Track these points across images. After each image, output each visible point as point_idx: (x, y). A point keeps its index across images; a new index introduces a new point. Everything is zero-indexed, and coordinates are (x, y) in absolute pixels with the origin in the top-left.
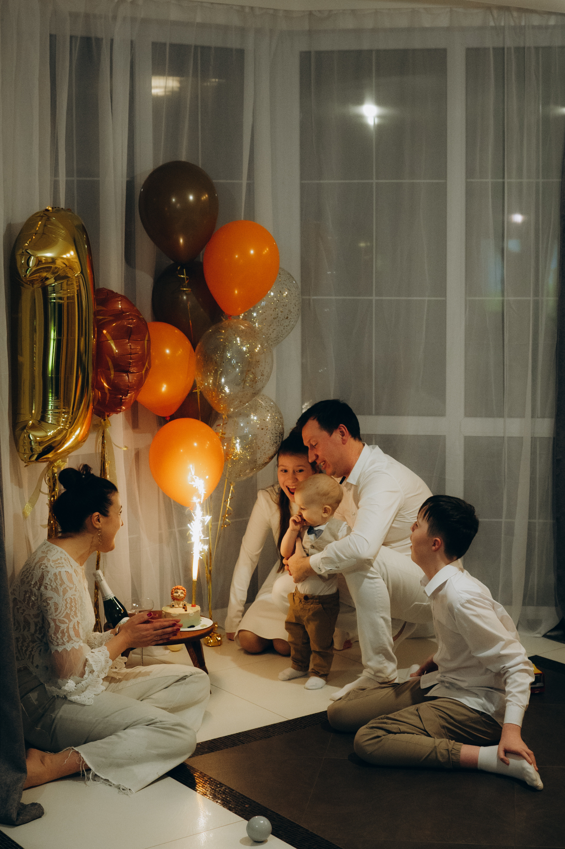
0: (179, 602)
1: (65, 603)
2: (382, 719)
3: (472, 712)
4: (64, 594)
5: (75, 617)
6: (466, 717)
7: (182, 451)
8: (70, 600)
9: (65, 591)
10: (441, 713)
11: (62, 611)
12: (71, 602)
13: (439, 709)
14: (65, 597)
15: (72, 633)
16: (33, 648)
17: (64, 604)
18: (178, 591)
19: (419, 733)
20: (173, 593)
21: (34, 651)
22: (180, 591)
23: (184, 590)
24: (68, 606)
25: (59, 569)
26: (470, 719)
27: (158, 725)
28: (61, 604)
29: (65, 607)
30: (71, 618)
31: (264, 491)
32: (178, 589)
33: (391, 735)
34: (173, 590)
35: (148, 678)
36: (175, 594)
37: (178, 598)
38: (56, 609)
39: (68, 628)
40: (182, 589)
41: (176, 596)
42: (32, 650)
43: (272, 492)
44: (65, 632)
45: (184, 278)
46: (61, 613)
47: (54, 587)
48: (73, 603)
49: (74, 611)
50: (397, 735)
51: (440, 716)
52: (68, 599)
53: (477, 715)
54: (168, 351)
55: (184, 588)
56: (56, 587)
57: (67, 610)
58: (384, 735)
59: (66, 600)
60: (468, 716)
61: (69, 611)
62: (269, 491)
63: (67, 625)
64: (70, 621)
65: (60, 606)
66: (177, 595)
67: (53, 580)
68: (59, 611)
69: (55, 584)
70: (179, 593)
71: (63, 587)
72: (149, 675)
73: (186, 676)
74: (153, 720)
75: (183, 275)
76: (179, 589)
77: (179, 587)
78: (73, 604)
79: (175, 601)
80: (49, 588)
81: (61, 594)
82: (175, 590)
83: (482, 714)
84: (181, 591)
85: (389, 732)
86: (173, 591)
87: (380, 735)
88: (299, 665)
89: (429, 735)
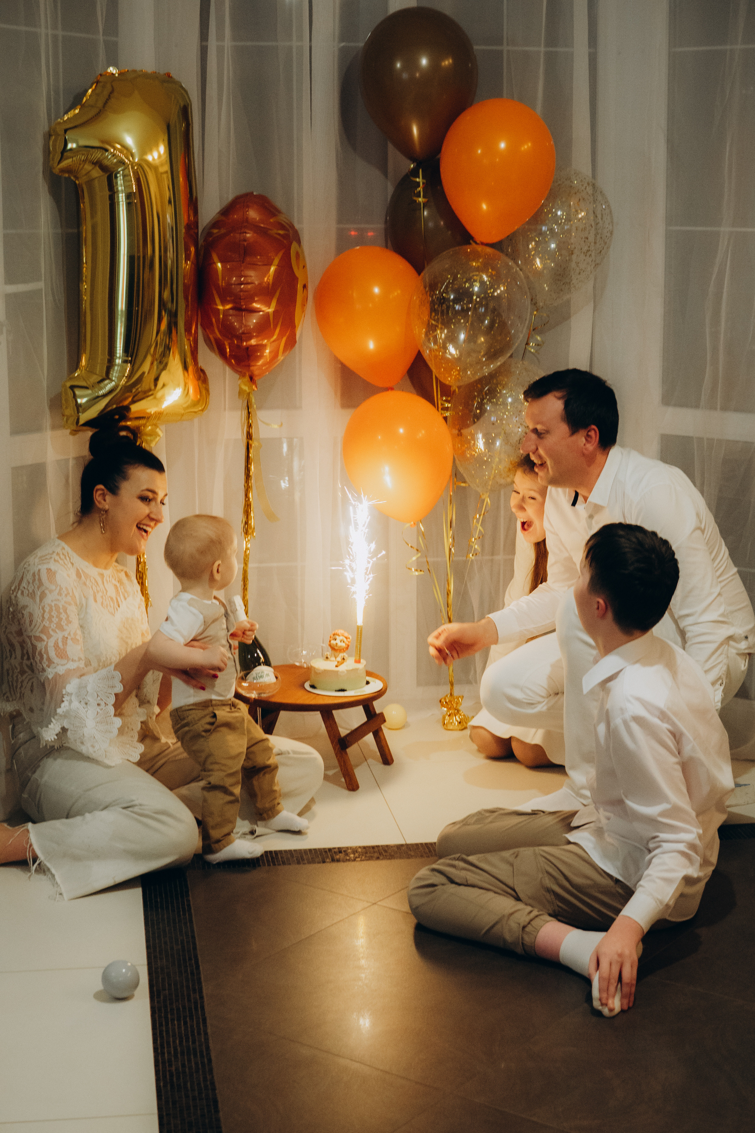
1: (42, 612)
2: (455, 859)
3: (601, 875)
4: (41, 600)
5: (57, 631)
6: (589, 882)
8: (48, 608)
9: (43, 596)
10: (551, 867)
11: (38, 624)
12: (51, 610)
13: (550, 862)
14: (42, 604)
15: (52, 653)
16: (22, 682)
17: (40, 615)
19: (505, 894)
21: (24, 687)
24: (46, 616)
25: (40, 567)
26: (596, 885)
27: (136, 809)
28: (37, 613)
29: (41, 618)
30: (51, 632)
33: (453, 885)
38: (31, 622)
39: (46, 647)
42: (22, 686)
44: (43, 653)
46: (36, 628)
47: (31, 591)
48: (54, 611)
49: (55, 622)
50: (462, 887)
51: (548, 873)
52: (46, 606)
53: (611, 883)
56: (34, 591)
57: (44, 623)
58: (443, 885)
59: (43, 609)
60: (592, 880)
61: (48, 622)
63: (45, 643)
64: (49, 637)
65: (35, 616)
67: (31, 582)
68: (33, 624)
69: (33, 588)
71: (41, 590)
74: (133, 801)
78: (54, 613)
80: (26, 592)
81: (38, 599)
83: (617, 881)
85: (452, 882)
87: (435, 882)
89: (518, 899)
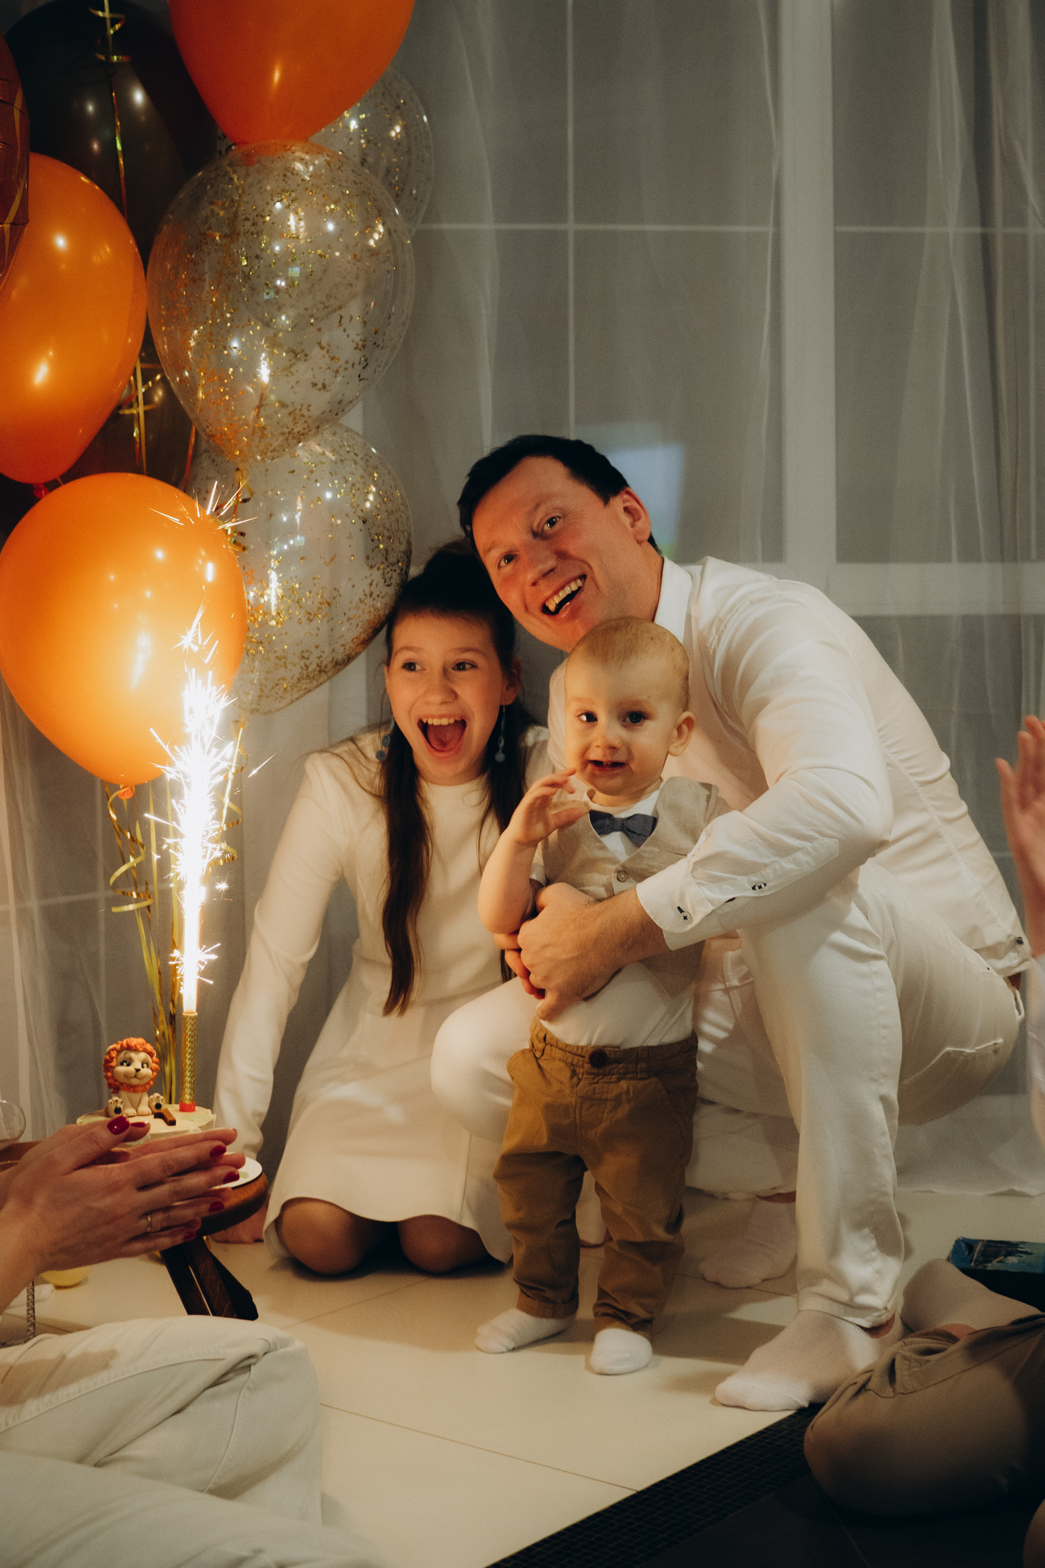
0: (135, 1097)
7: (112, 577)
18: (133, 1055)
20: (113, 1064)
22: (138, 1058)
23: (150, 1054)
31: (327, 754)
32: (129, 1048)
34: (114, 1054)
35: (103, 1378)
36: (122, 1069)
37: (135, 1081)
40: (145, 1051)
41: (126, 1075)
43: (353, 755)
45: (104, 19)
54: (61, 242)
55: (149, 1047)
62: (345, 756)
66: (131, 1069)
70: (137, 1064)
72: (106, 1366)
73: (251, 1357)
75: (103, 10)
76: (136, 1050)
77: (134, 1041)
79: (123, 1093)
82: (122, 1055)
84: (143, 1055)
86: (112, 1059)
88: (547, 1300)
